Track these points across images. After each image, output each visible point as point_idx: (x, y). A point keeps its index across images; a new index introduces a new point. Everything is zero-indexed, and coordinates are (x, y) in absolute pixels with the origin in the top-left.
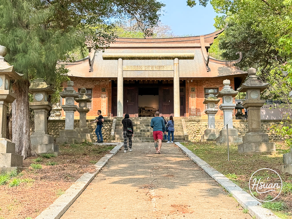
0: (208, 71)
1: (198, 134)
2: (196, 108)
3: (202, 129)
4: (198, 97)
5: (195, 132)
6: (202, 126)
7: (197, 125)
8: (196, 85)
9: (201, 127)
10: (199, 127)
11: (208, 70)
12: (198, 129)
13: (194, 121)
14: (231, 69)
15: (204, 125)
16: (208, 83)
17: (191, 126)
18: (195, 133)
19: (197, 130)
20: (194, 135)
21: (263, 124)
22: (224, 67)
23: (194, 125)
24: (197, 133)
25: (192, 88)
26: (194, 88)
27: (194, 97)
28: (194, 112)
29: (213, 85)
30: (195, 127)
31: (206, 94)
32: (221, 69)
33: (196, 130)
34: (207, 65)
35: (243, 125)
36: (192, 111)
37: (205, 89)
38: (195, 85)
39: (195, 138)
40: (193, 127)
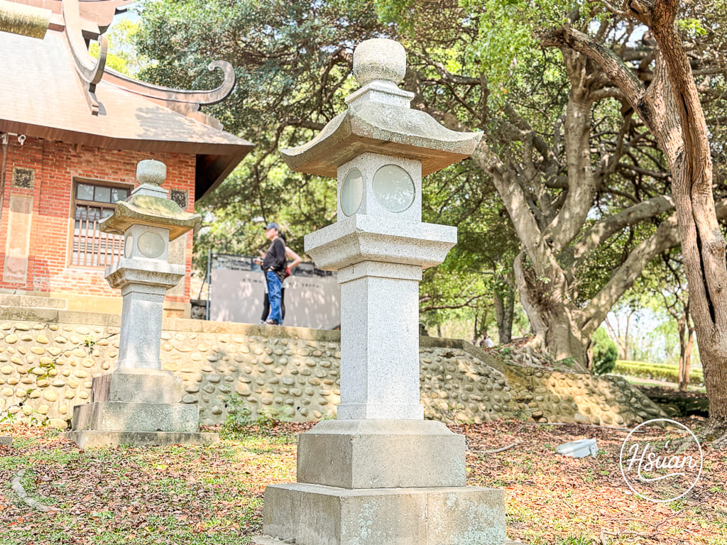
0: (95, 113)
1: (46, 386)
2: (30, 259)
3: (70, 359)
4: (40, 209)
5: (30, 372)
6: (69, 346)
7: (42, 336)
8: (38, 161)
9: (65, 347)
10: (55, 350)
11: (97, 109)
12: (49, 360)
13: (31, 316)
14: (186, 122)
15: (82, 340)
16: (92, 159)
17: (10, 339)
18: (32, 378)
19: (41, 366)
20: (22, 390)
21: (334, 349)
22: (158, 108)
23: (25, 336)
24: (42, 382)
25: (18, 171)
26: (30, 173)
27: (24, 208)
28: (19, 275)
29: (110, 171)
30: (33, 349)
31: (80, 202)
32: (150, 115)
33: (36, 364)
34: (92, 88)
35: (258, 348)
36: (10, 270)
37: (77, 182)
38: (34, 160)
39: (27, 407)
40: (20, 348)
